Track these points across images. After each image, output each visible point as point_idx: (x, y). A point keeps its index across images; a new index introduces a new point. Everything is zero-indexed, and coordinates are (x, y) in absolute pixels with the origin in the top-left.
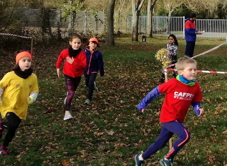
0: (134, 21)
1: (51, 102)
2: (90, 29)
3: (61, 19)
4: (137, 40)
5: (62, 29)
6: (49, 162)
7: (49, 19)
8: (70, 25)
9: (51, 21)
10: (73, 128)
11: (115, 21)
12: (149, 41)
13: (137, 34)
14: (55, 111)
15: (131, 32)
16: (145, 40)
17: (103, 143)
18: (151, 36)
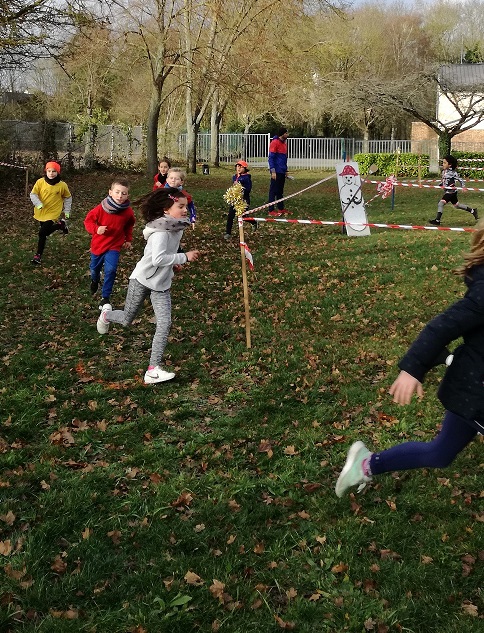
0: (190, 140)
1: (58, 271)
2: (120, 155)
3: (74, 137)
4: (194, 171)
5: (76, 154)
6: (55, 367)
7: (53, 138)
8: (87, 148)
9: (57, 141)
10: (92, 312)
11: (160, 142)
12: (213, 172)
13: (195, 162)
14: (63, 285)
15: (185, 159)
16: (208, 171)
17: (141, 336)
18: (217, 165)
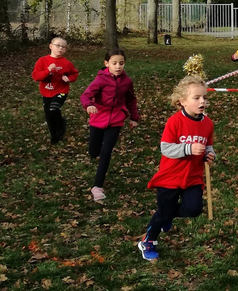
0: (150, 11)
1: (10, 146)
2: (77, 25)
3: (28, 8)
4: (156, 41)
5: (30, 25)
6: (6, 246)
7: (6, 9)
8: (42, 18)
9: (9, 11)
10: (47, 188)
11: (119, 12)
12: (176, 43)
13: (156, 32)
14: (16, 161)
15: (146, 29)
16: (170, 41)
17: (98, 211)
18: (179, 35)
